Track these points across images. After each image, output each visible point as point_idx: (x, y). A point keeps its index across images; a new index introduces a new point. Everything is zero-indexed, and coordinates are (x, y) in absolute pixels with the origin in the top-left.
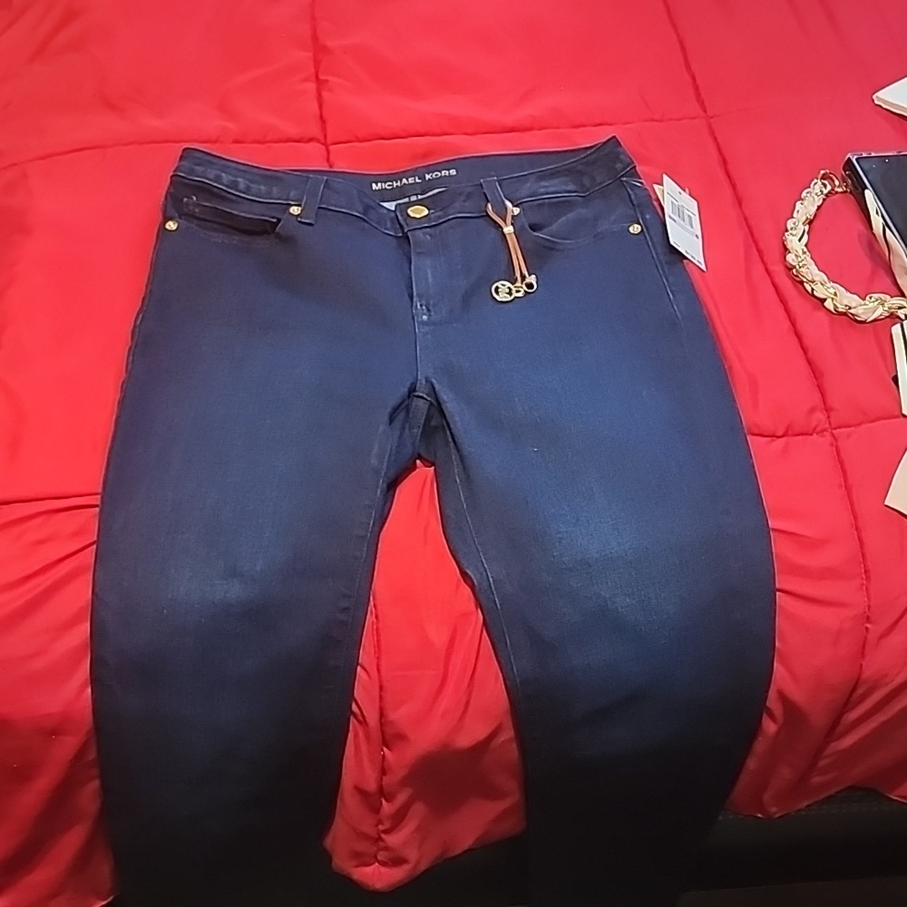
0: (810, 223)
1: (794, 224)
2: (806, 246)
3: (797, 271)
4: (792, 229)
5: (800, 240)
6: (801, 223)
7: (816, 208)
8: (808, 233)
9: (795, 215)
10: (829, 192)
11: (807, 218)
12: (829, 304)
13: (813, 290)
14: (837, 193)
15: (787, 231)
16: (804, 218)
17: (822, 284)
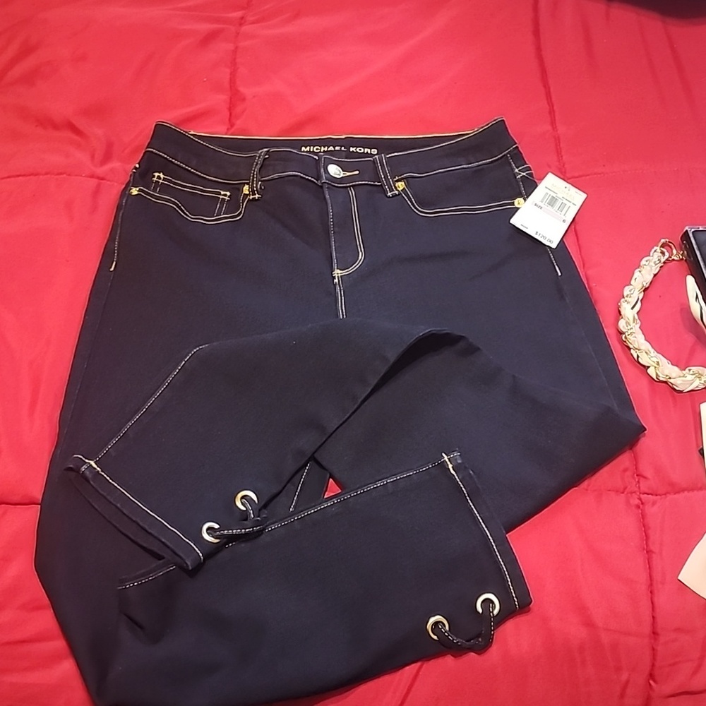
0: (645, 290)
1: (630, 291)
2: (638, 313)
3: (626, 337)
4: (627, 296)
5: (633, 308)
6: (637, 290)
7: (652, 276)
8: (641, 301)
9: (633, 282)
10: (667, 260)
11: (643, 286)
12: (651, 372)
13: (638, 357)
14: (673, 260)
15: (623, 297)
16: (641, 286)
17: (646, 353)
